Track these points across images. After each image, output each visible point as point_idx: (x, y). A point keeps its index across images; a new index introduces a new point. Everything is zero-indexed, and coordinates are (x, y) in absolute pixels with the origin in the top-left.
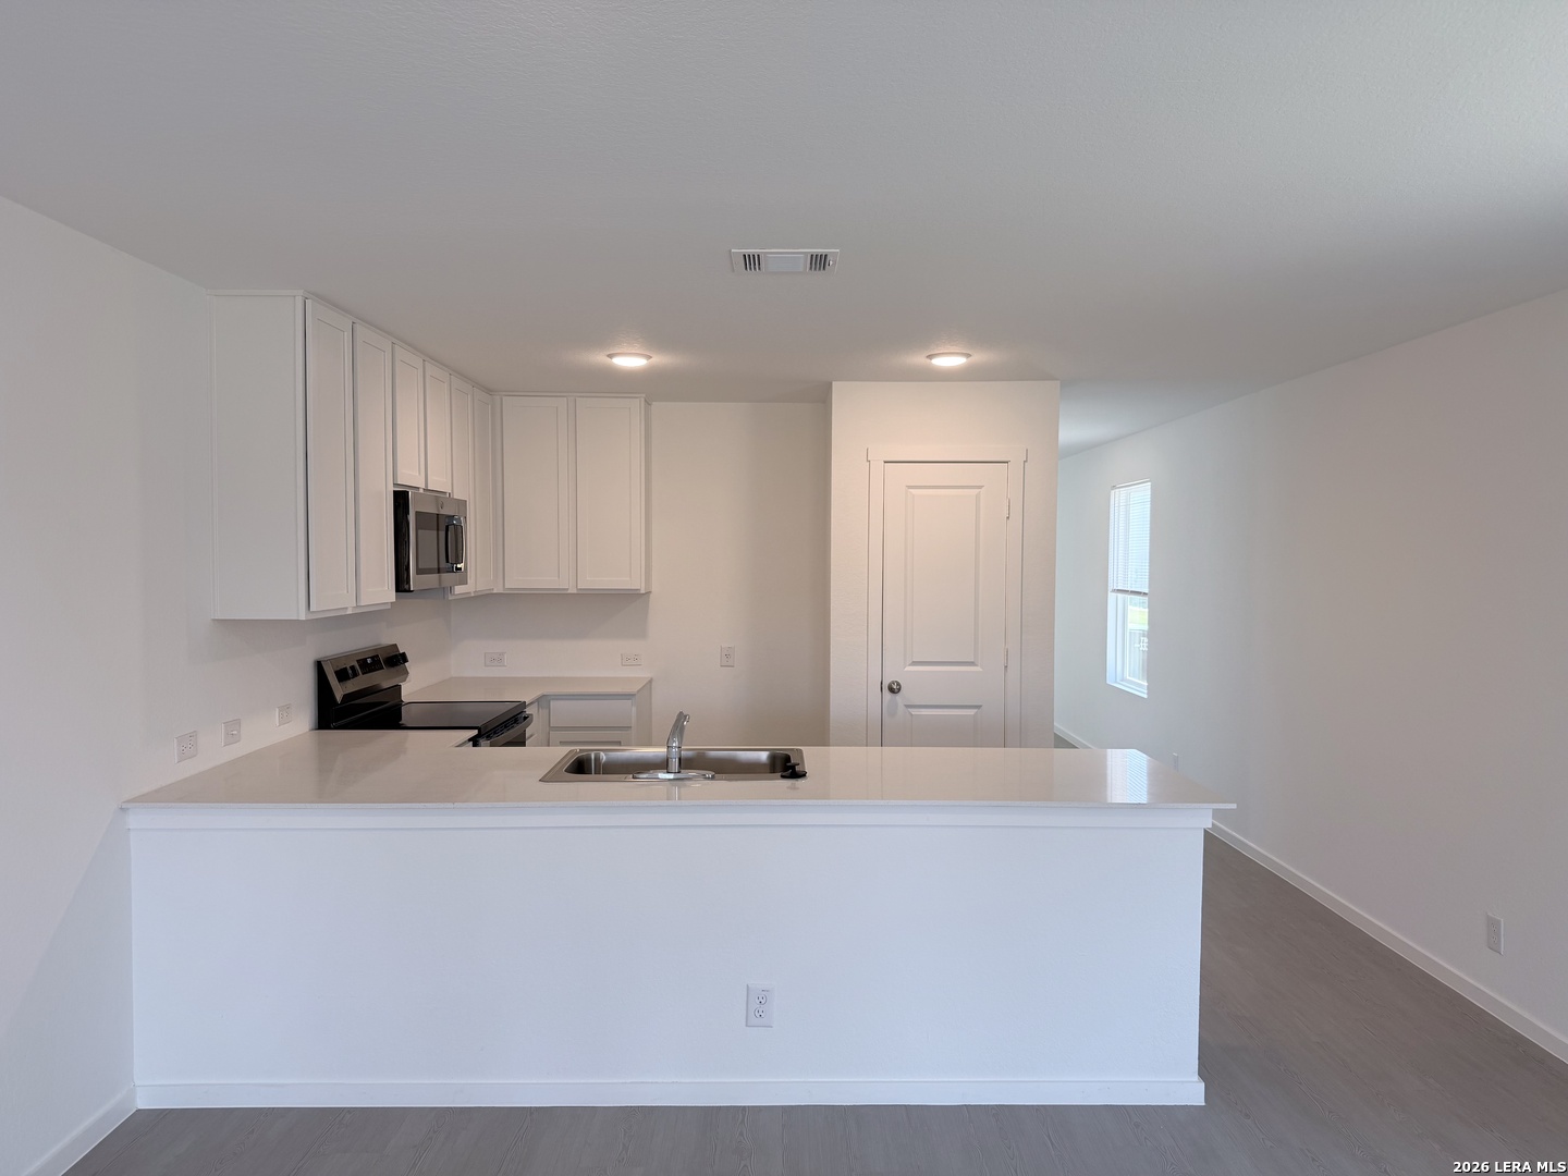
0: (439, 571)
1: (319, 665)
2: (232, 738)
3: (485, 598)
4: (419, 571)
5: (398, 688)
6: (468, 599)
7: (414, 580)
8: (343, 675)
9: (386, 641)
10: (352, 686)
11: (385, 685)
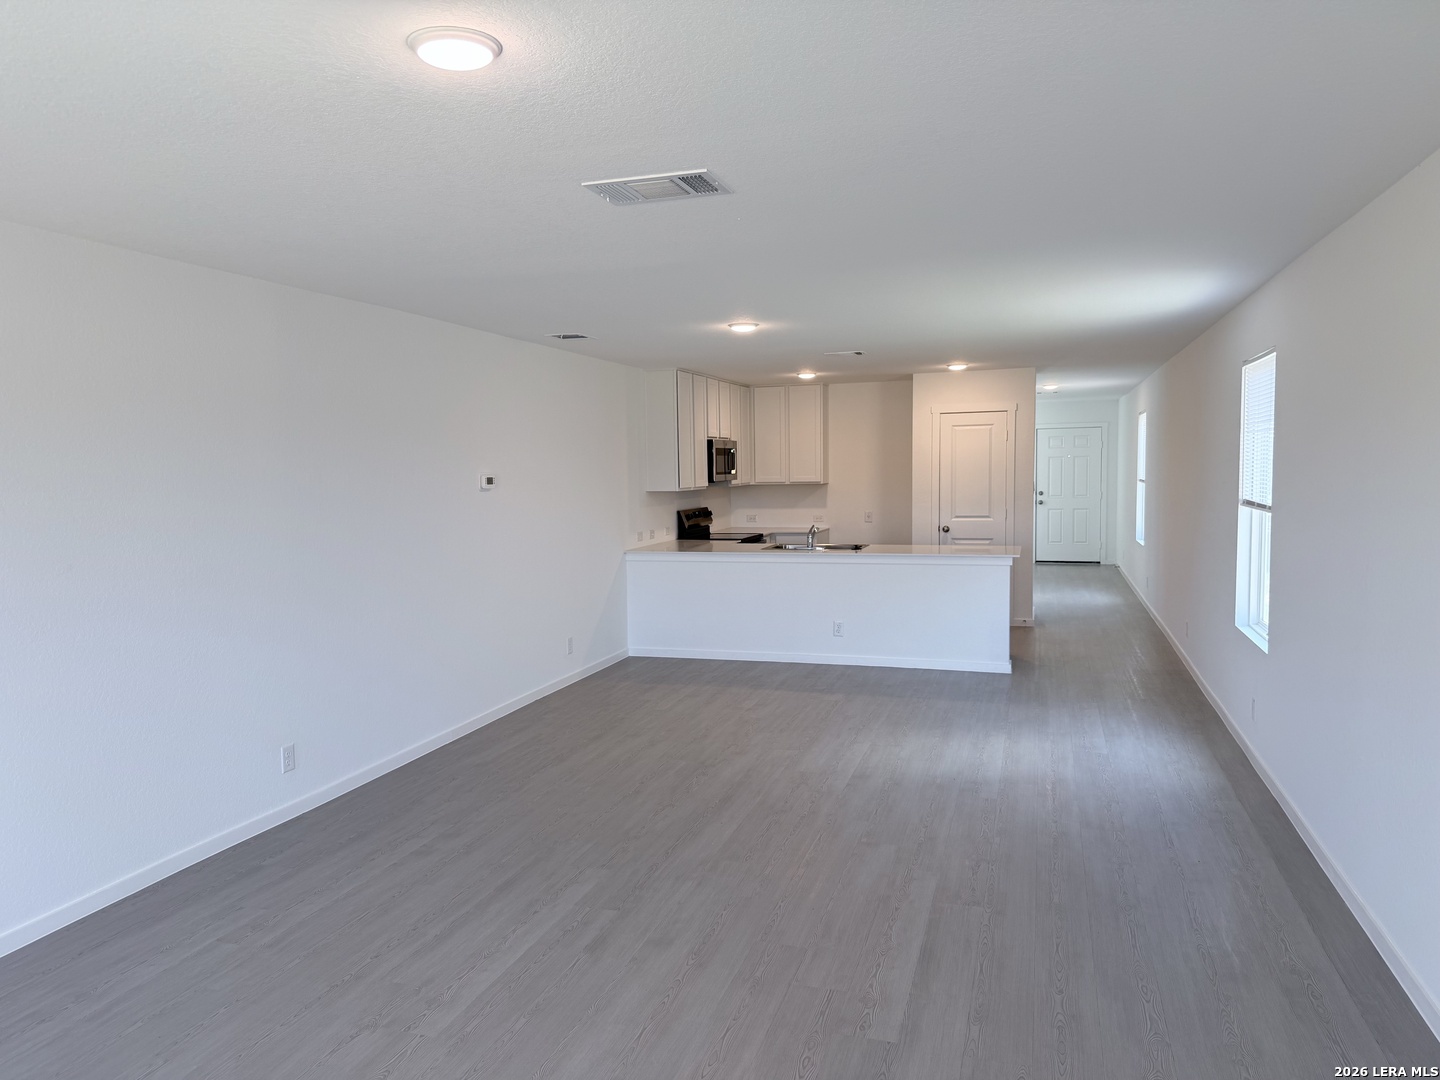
0: (725, 473)
1: (678, 513)
2: (652, 537)
3: (746, 487)
4: (717, 473)
5: (709, 527)
6: (737, 487)
7: (715, 477)
8: (688, 517)
9: (703, 506)
10: (691, 522)
11: (703, 524)
